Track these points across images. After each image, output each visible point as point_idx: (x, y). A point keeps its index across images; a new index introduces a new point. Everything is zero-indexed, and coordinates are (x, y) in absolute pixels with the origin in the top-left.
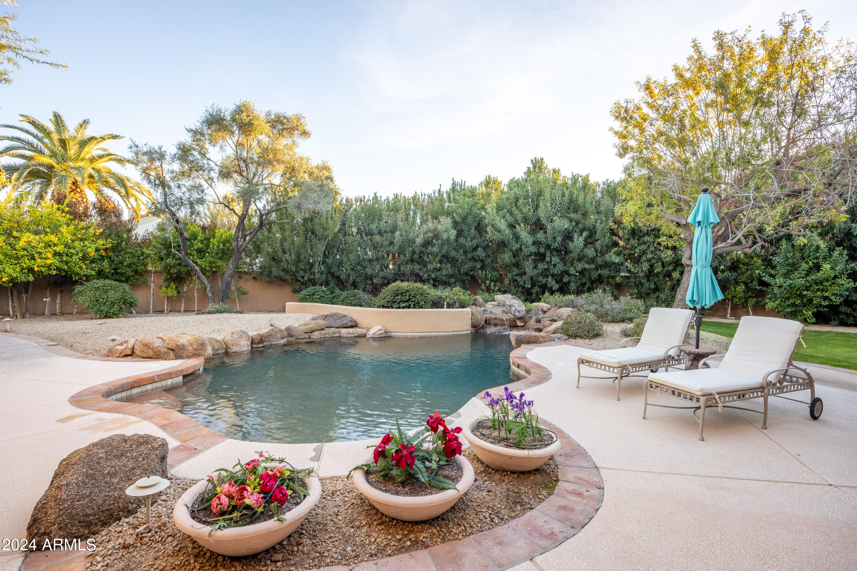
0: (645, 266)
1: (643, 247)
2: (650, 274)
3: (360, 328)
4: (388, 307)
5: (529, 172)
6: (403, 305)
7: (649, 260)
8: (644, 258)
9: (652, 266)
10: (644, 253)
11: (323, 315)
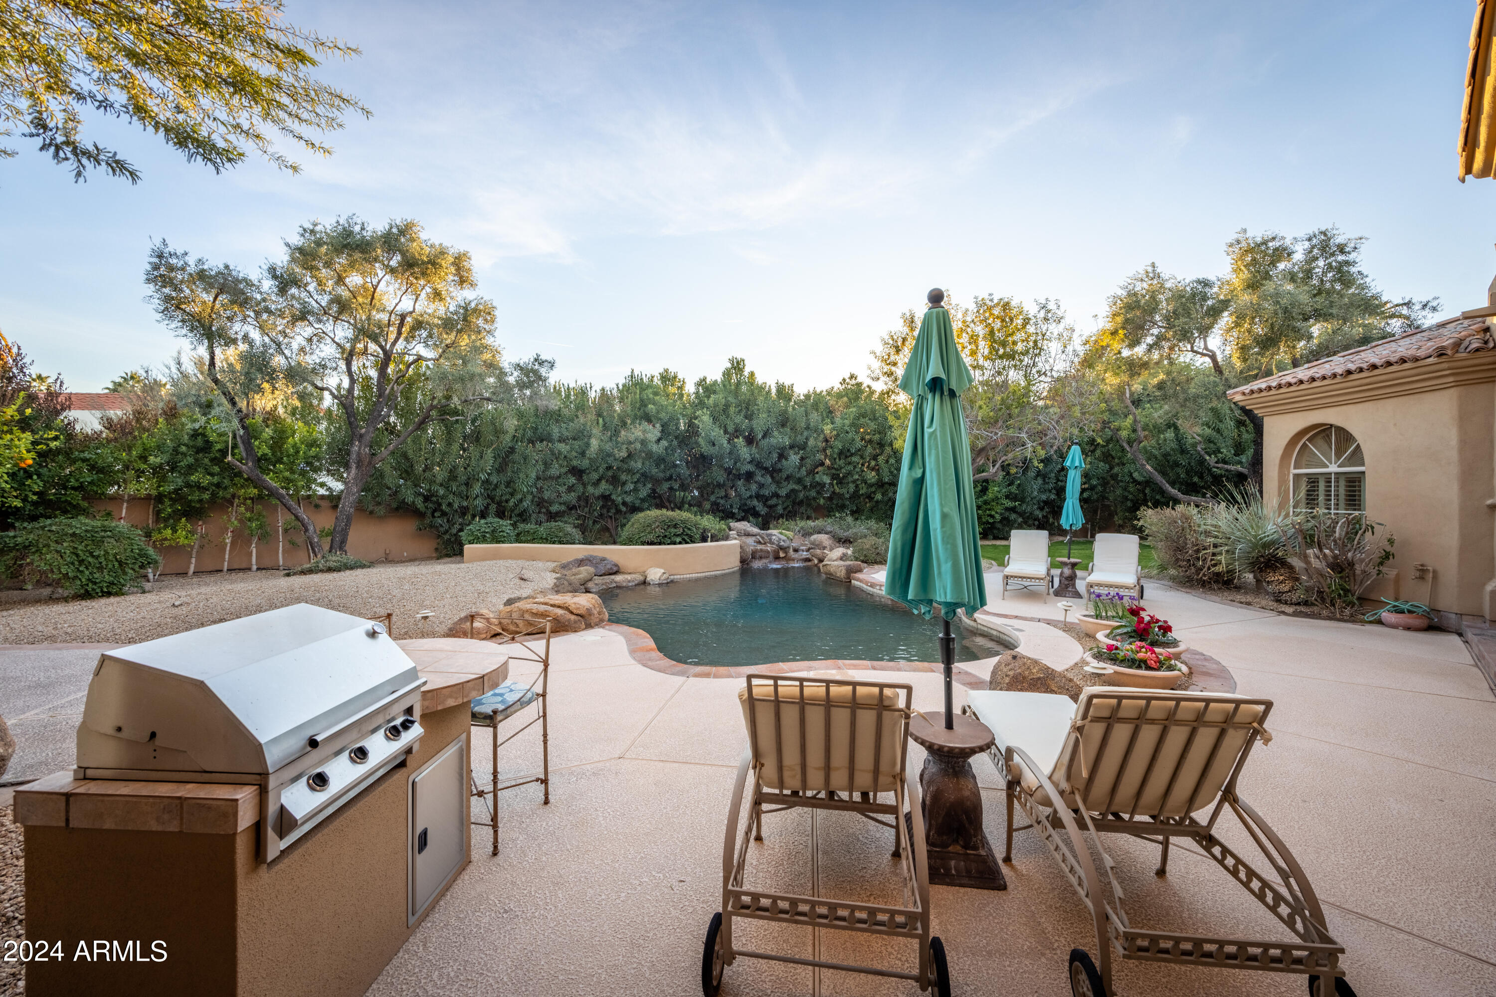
0: (852, 488)
1: (851, 467)
2: (855, 496)
3: (623, 573)
4: (660, 544)
5: (727, 374)
6: (678, 540)
7: (854, 482)
8: (850, 479)
9: (857, 486)
10: (849, 473)
11: (577, 560)
